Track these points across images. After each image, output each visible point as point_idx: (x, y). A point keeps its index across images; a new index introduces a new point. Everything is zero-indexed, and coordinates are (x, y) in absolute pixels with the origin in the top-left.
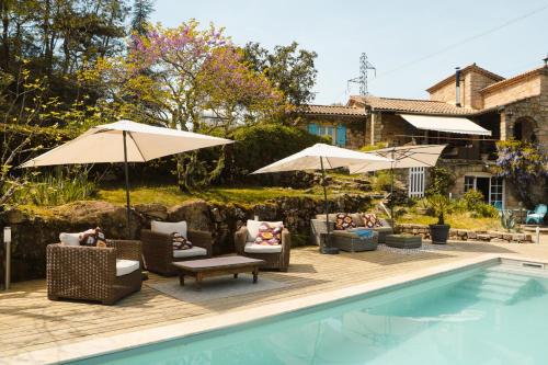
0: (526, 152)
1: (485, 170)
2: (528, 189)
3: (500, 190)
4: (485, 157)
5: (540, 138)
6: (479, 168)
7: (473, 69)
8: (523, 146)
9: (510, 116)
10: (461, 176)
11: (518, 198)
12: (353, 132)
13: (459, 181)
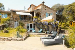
0: (38, 19)
1: (31, 22)
2: (39, 26)
3: (34, 26)
4: (31, 20)
5: (41, 16)
6: (29, 22)
7: (33, 5)
8: (38, 18)
9: (36, 12)
10: (26, 23)
11: (38, 28)
12: (9, 15)
13: (25, 24)
